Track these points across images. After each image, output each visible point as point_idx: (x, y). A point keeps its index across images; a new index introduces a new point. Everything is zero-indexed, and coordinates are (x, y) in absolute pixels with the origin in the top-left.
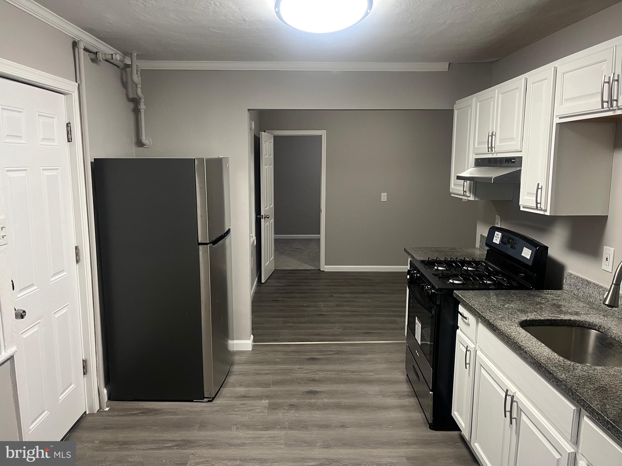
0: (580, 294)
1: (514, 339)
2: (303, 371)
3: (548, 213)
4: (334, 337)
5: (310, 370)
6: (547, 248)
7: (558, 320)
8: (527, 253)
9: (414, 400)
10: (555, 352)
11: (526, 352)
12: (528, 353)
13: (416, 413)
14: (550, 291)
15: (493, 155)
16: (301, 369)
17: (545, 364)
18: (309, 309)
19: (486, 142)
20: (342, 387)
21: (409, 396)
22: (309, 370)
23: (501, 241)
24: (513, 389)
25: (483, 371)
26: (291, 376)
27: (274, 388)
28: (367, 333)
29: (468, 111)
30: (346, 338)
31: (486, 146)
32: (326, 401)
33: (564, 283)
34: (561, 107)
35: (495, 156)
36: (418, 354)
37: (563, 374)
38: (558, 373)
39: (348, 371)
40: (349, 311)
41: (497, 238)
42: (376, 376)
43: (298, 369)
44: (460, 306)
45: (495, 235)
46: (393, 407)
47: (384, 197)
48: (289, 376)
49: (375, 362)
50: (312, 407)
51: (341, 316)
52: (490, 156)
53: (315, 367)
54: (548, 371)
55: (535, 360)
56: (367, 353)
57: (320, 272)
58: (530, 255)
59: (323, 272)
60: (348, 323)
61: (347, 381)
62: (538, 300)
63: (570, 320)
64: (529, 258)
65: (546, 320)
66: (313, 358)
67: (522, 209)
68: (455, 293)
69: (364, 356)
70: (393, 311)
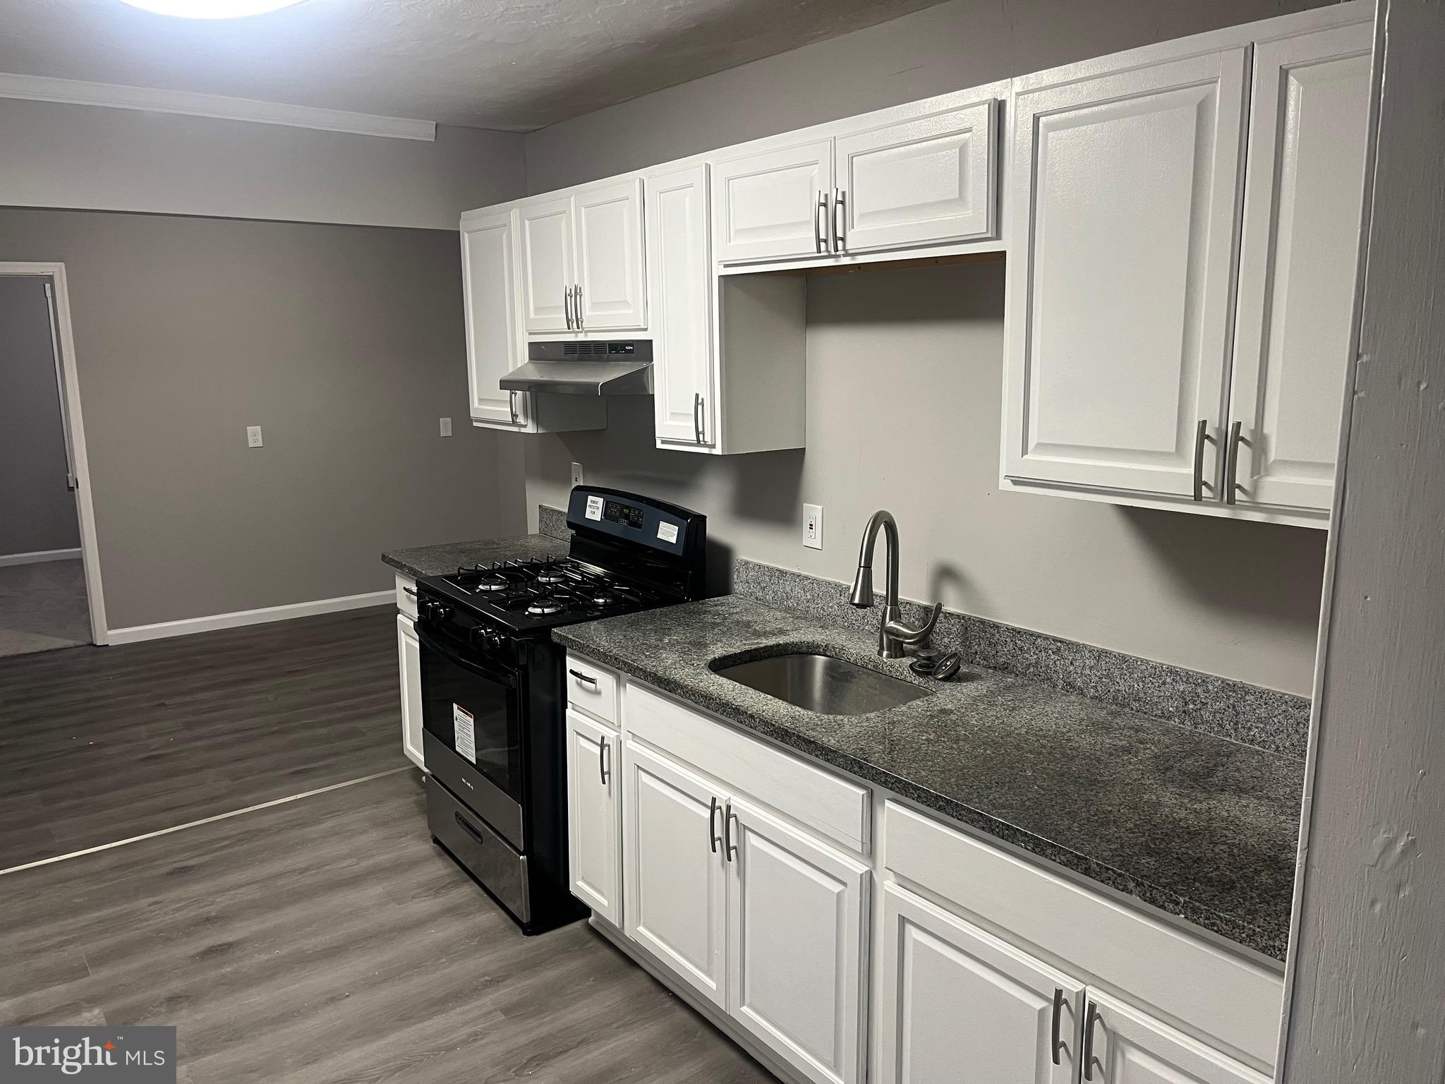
0: (768, 596)
1: (719, 699)
2: (167, 907)
3: (718, 451)
4: (213, 804)
5: (184, 899)
6: (703, 519)
7: (761, 648)
8: (668, 533)
9: (470, 889)
10: (795, 704)
11: (752, 716)
12: (756, 716)
13: (484, 914)
14: (715, 599)
15: (576, 336)
16: (158, 906)
17: (794, 729)
18: (110, 751)
19: (559, 307)
20: (291, 914)
21: (455, 884)
22: (181, 900)
23: (606, 513)
24: (723, 795)
25: (645, 778)
26: (137, 929)
27: (104, 973)
28: (296, 773)
29: (502, 238)
30: (247, 798)
31: (560, 316)
32: (264, 957)
33: (736, 580)
34: (729, 244)
35: (581, 337)
36: (469, 784)
37: (830, 738)
38: (823, 739)
39: (289, 872)
40: (230, 733)
41: (595, 509)
42: (364, 864)
43: (150, 908)
44: (568, 658)
45: (589, 503)
46: (432, 918)
47: (255, 436)
48: (132, 930)
49: (349, 834)
50: (233, 984)
51: (209, 748)
52: (570, 338)
53: (197, 889)
54: (804, 740)
55: (774, 725)
56: (320, 818)
57: (96, 649)
58: (676, 536)
59: (104, 648)
60: (237, 760)
61: (298, 896)
62: (709, 618)
63: (778, 645)
64: (674, 542)
65: (743, 652)
66: (180, 868)
67: (659, 445)
68: (555, 633)
69: (314, 828)
70: (340, 709)
